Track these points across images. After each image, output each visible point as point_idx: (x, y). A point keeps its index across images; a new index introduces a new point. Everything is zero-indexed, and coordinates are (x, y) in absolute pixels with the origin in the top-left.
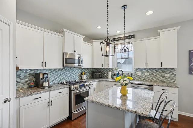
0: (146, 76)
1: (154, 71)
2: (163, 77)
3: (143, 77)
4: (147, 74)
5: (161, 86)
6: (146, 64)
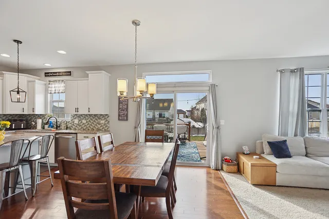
0: (84, 123)
1: (91, 117)
2: (99, 124)
3: (80, 126)
4: (84, 121)
5: (83, 133)
6: (77, 110)
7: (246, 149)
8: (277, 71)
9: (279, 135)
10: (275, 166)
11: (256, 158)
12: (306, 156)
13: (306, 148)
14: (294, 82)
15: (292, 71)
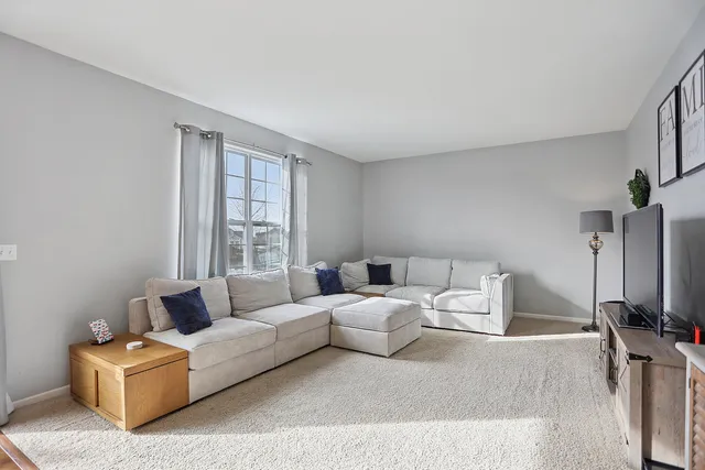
7: (101, 329)
8: (176, 125)
9: (179, 278)
10: (185, 355)
11: (136, 348)
12: (232, 315)
13: (231, 298)
14: (207, 160)
15: (204, 135)
